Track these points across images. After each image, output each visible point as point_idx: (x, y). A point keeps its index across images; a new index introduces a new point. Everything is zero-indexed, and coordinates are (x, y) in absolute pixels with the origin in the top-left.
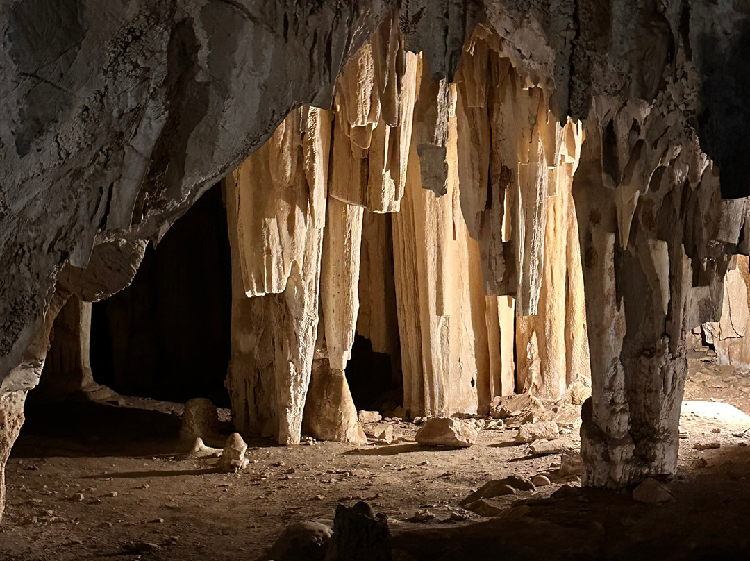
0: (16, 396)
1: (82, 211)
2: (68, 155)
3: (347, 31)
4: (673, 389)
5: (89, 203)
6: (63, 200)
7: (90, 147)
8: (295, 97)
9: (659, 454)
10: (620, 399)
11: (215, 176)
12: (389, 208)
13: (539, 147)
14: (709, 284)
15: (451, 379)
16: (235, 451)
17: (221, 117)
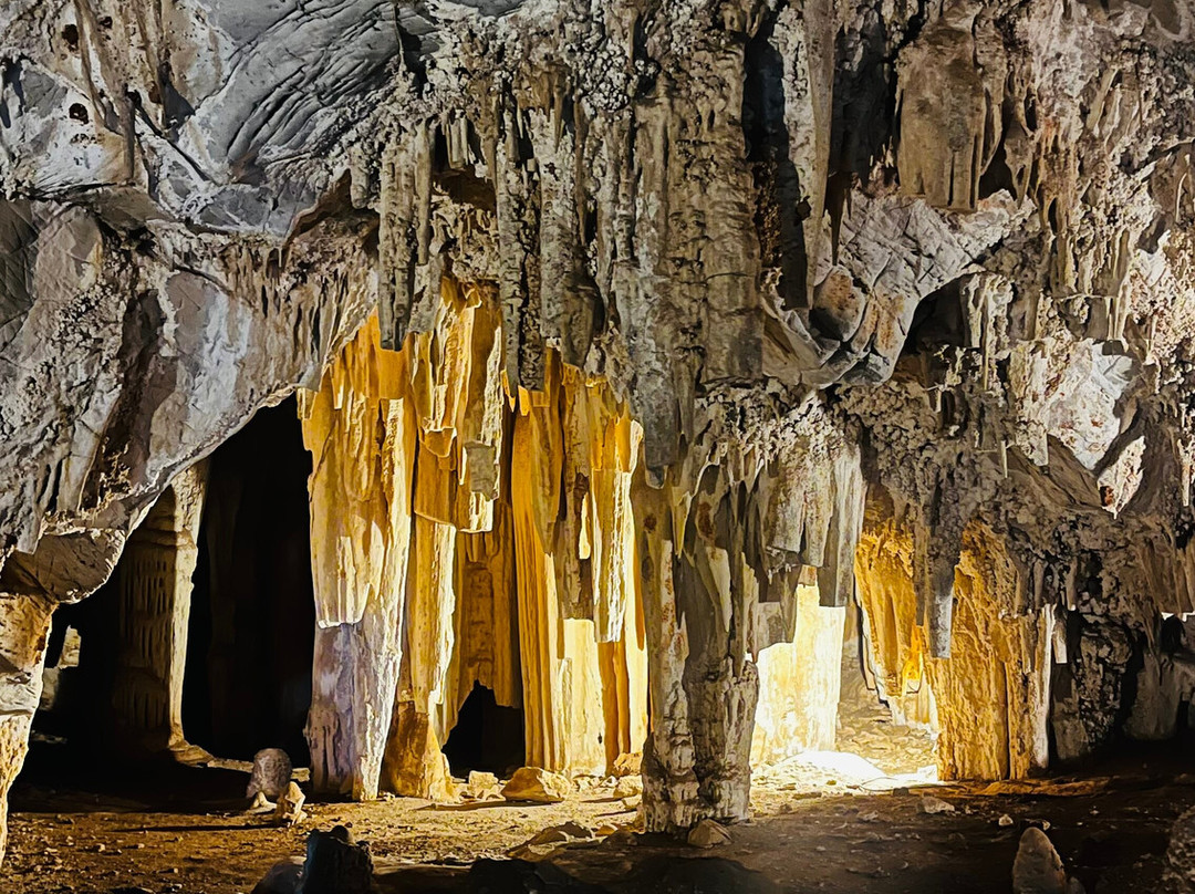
0: (18, 722)
1: (29, 491)
2: (12, 429)
3: (335, 307)
4: (740, 719)
5: (35, 482)
6: (9, 478)
7: (36, 421)
8: (277, 376)
9: (725, 794)
10: (683, 729)
11: (186, 459)
12: (479, 527)
13: (617, 452)
14: (779, 600)
15: (574, 733)
16: (289, 803)
17: (191, 395)
